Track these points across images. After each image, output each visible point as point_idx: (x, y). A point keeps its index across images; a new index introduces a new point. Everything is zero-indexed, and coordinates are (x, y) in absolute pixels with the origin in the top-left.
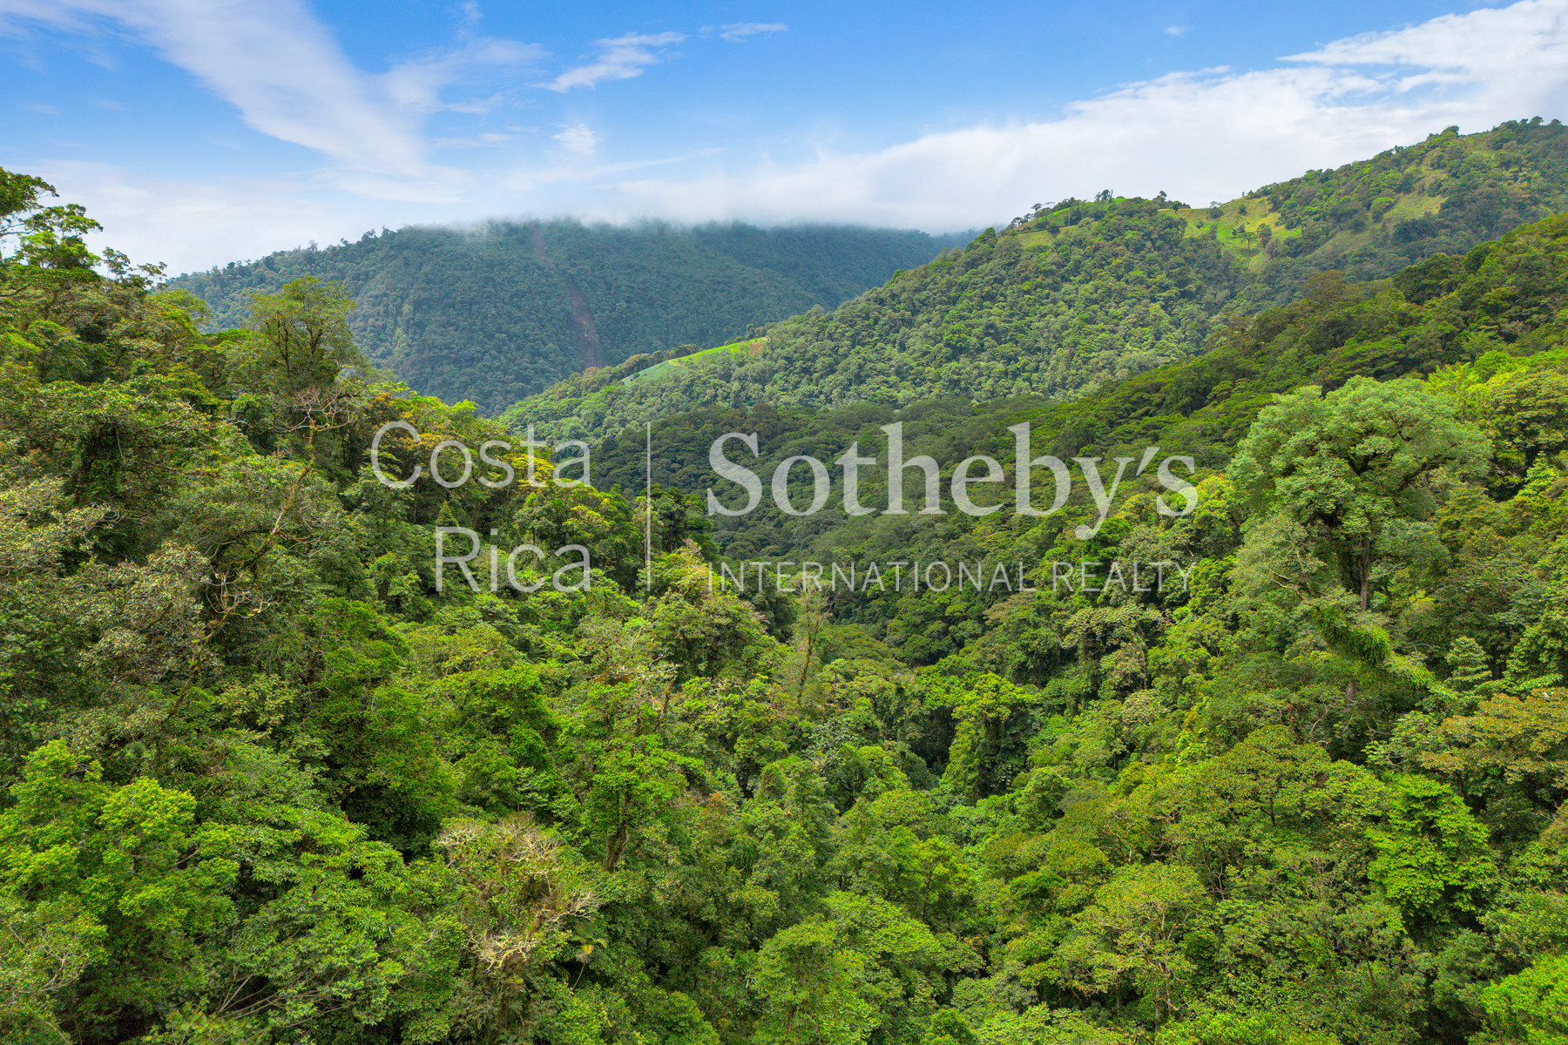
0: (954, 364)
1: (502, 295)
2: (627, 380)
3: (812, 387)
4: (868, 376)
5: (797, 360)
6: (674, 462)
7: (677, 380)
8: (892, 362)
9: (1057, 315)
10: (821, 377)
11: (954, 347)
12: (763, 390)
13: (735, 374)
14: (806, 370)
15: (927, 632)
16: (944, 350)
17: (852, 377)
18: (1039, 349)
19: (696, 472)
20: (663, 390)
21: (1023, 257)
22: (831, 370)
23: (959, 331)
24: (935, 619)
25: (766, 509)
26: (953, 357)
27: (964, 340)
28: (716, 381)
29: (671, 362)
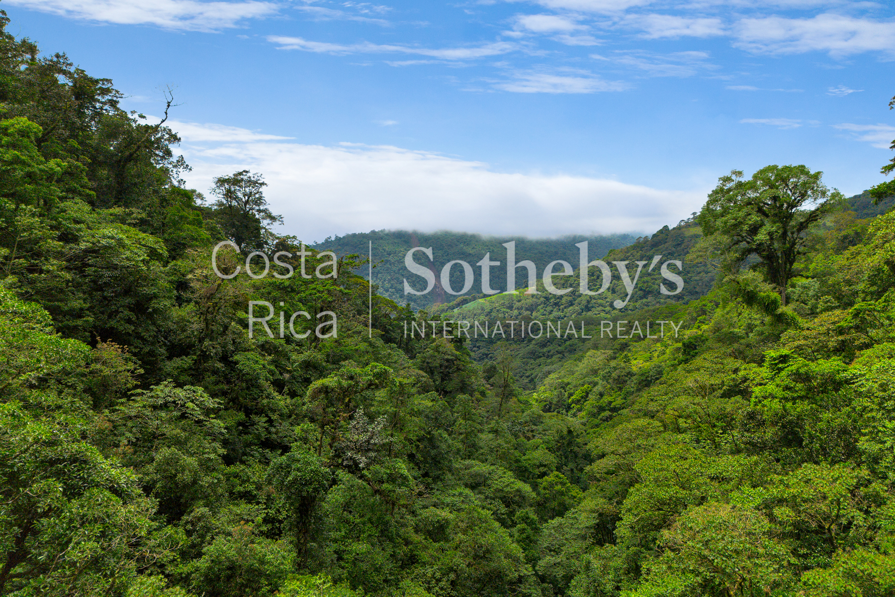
0: (644, 300)
1: (394, 268)
2: (456, 310)
3: (560, 313)
4: (593, 307)
5: (551, 298)
6: (474, 347)
7: (483, 309)
8: (608, 300)
9: (707, 273)
10: (565, 308)
11: (644, 291)
12: (531, 315)
13: (515, 306)
14: (556, 304)
15: (600, 417)
16: (639, 293)
17: (583, 307)
18: (697, 293)
19: (486, 352)
20: (475, 315)
21: (686, 240)
22: (571, 304)
23: (647, 282)
24: (605, 410)
25: (525, 372)
26: (645, 297)
27: (650, 287)
28: (505, 310)
29: (480, 300)
